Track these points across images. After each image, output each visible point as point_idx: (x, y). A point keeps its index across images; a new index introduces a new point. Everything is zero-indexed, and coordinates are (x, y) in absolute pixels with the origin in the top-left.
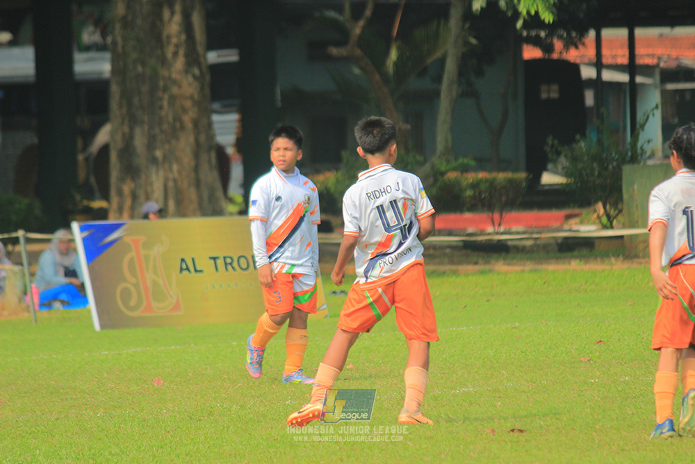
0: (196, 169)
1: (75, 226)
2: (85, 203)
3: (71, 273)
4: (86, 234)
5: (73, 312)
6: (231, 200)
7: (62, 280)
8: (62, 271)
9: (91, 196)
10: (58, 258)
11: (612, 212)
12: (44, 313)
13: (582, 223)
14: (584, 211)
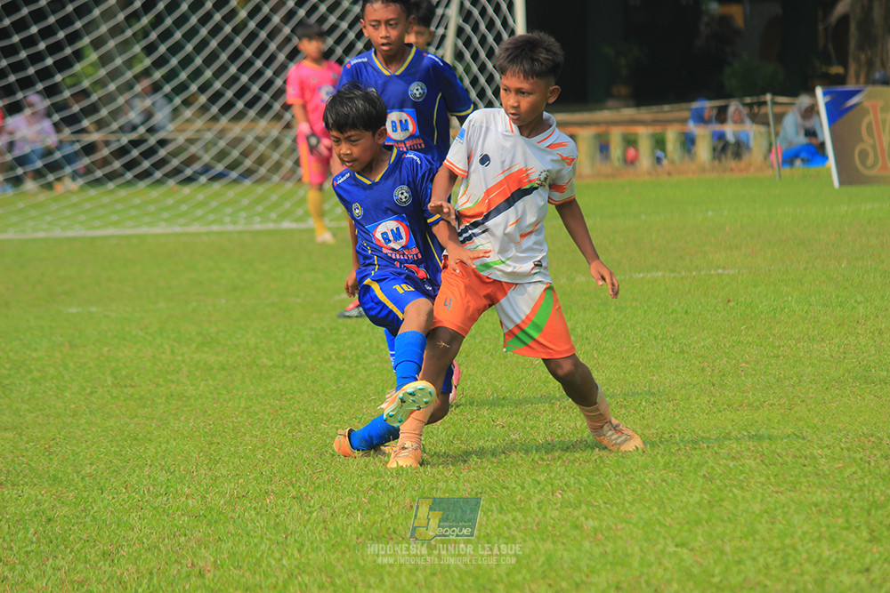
1: (819, 91)
2: (824, 69)
3: (811, 133)
4: (828, 98)
5: (813, 169)
7: (802, 140)
8: (802, 132)
9: (829, 63)
10: (799, 119)
12: (786, 170)
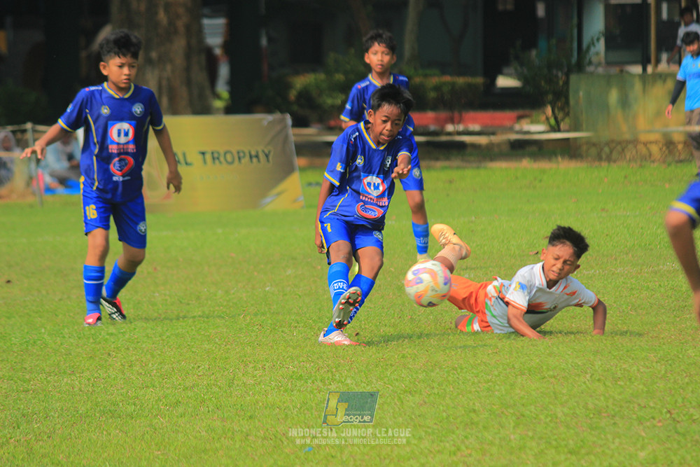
0: (188, 69)
6: (218, 97)
11: (560, 116)
13: (532, 122)
14: (535, 113)
